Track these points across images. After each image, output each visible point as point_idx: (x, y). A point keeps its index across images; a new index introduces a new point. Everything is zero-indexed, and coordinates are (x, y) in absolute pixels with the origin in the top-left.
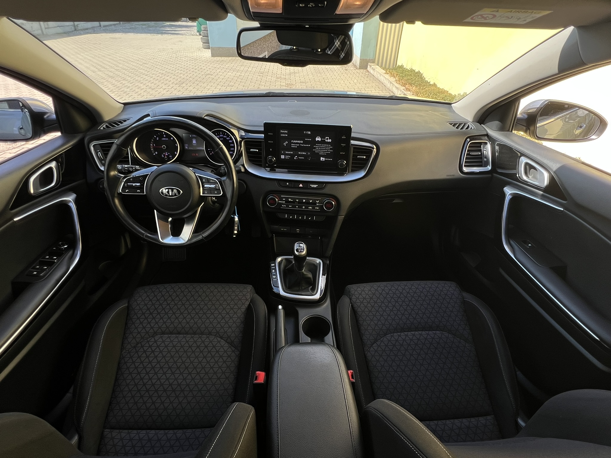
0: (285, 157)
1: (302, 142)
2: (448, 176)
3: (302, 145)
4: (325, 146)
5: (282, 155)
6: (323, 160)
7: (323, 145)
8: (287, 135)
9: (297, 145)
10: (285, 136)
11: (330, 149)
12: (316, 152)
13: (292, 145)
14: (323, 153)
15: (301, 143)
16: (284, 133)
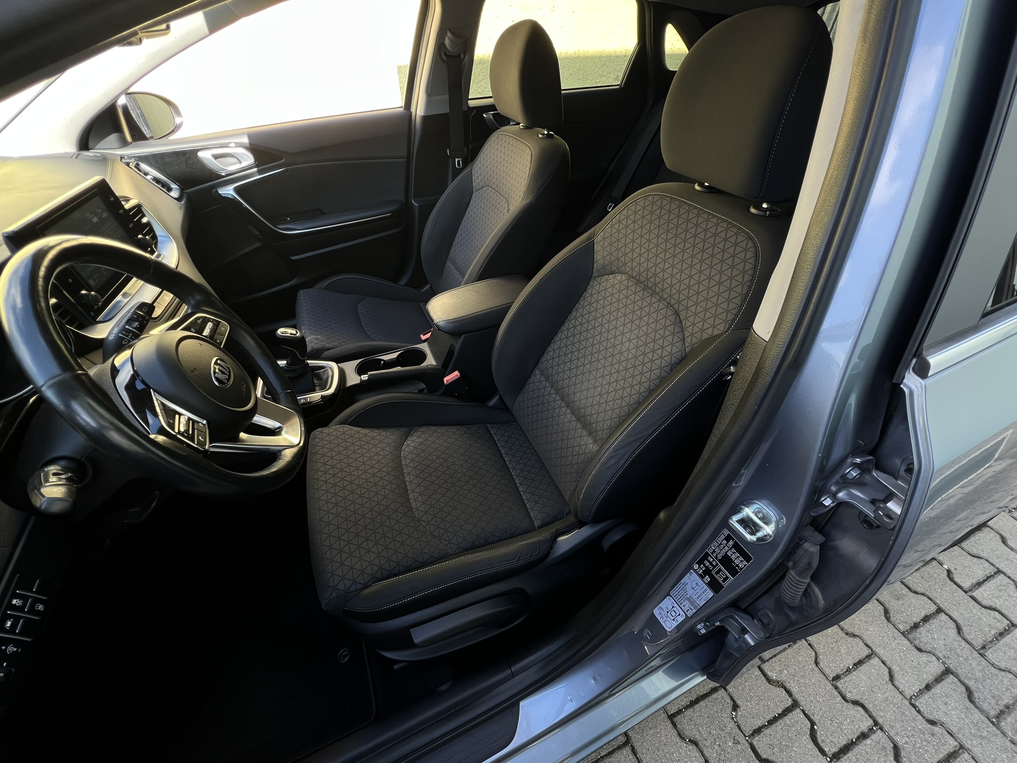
11: (117, 228)
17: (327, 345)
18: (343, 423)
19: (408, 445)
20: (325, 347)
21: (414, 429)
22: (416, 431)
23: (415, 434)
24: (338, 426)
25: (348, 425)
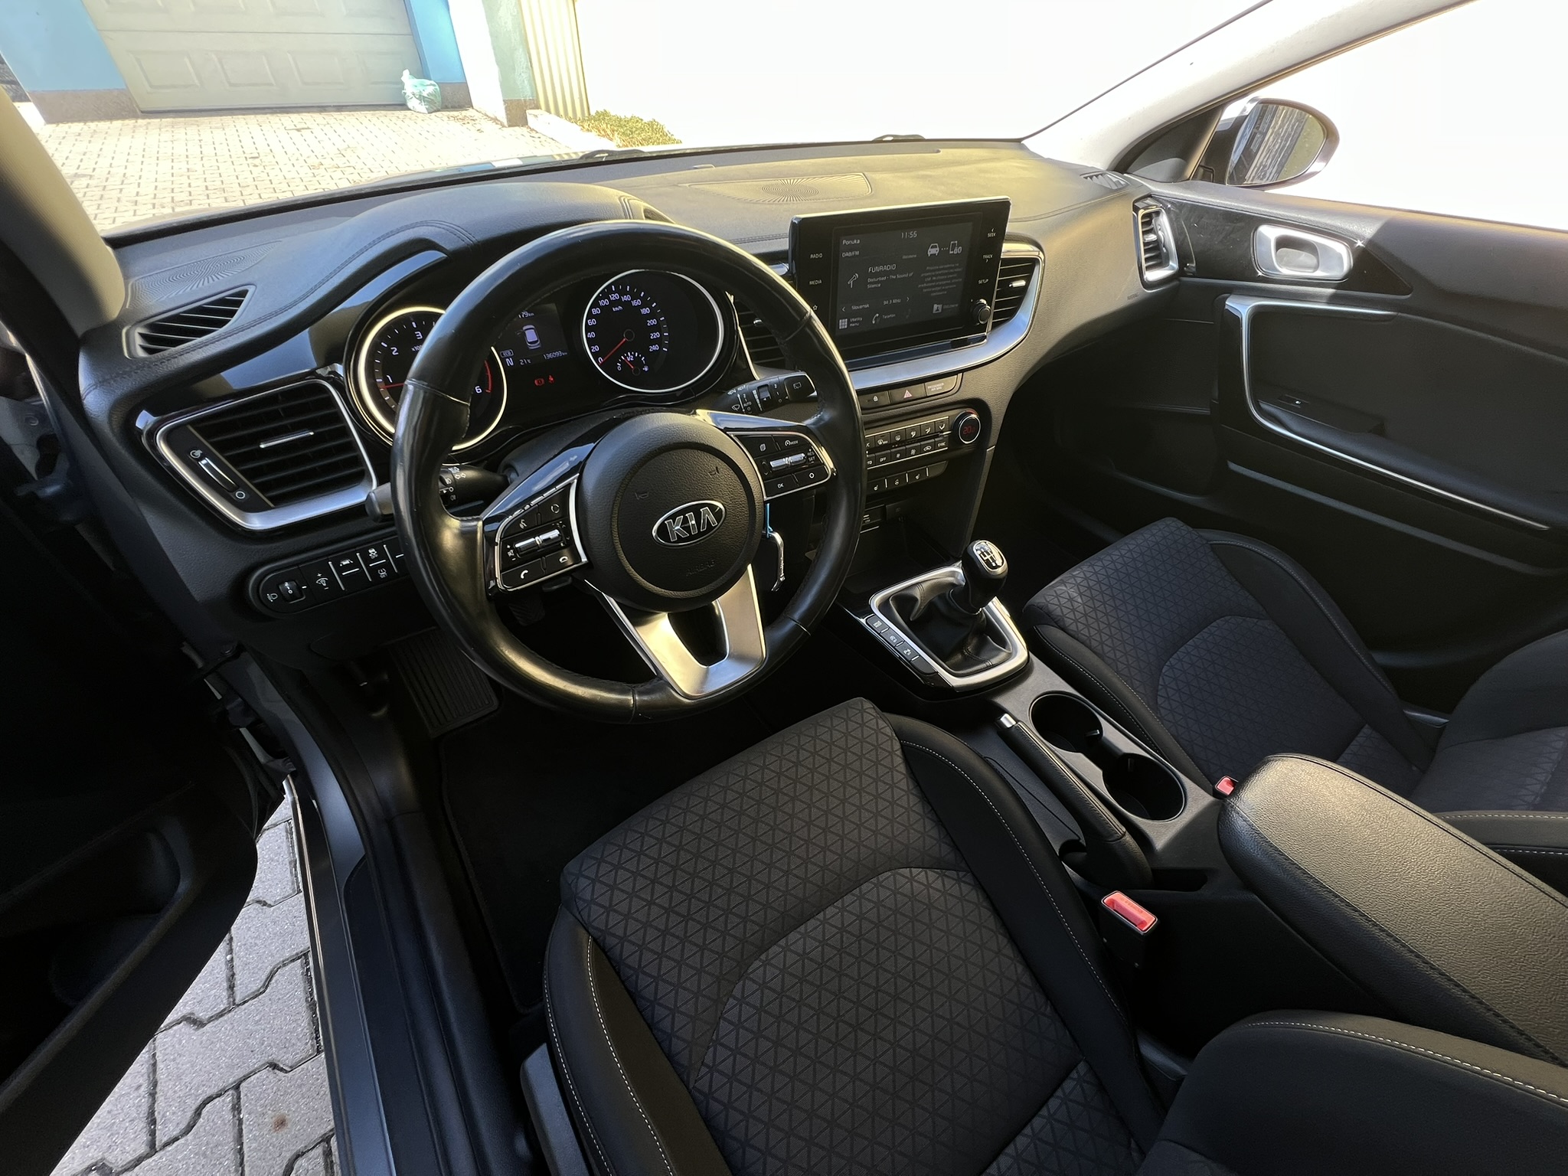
0: (848, 325)
1: (893, 267)
2: (1129, 298)
3: (894, 277)
4: (943, 269)
5: (842, 319)
6: (938, 310)
7: (942, 267)
8: (857, 253)
9: (883, 279)
10: (852, 257)
11: (955, 275)
12: (925, 290)
13: (869, 280)
14: (939, 291)
15: (891, 272)
16: (850, 247)
17: (1068, 622)
18: (900, 734)
19: (912, 879)
20: (1063, 620)
21: (961, 874)
22: (959, 880)
23: (949, 883)
24: (888, 731)
25: (902, 746)
